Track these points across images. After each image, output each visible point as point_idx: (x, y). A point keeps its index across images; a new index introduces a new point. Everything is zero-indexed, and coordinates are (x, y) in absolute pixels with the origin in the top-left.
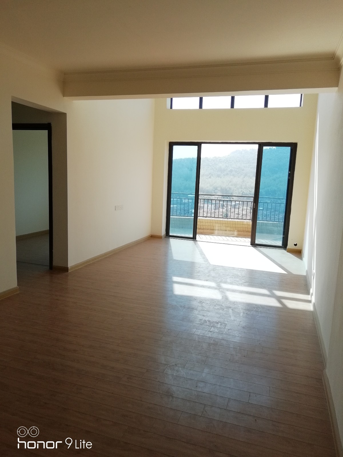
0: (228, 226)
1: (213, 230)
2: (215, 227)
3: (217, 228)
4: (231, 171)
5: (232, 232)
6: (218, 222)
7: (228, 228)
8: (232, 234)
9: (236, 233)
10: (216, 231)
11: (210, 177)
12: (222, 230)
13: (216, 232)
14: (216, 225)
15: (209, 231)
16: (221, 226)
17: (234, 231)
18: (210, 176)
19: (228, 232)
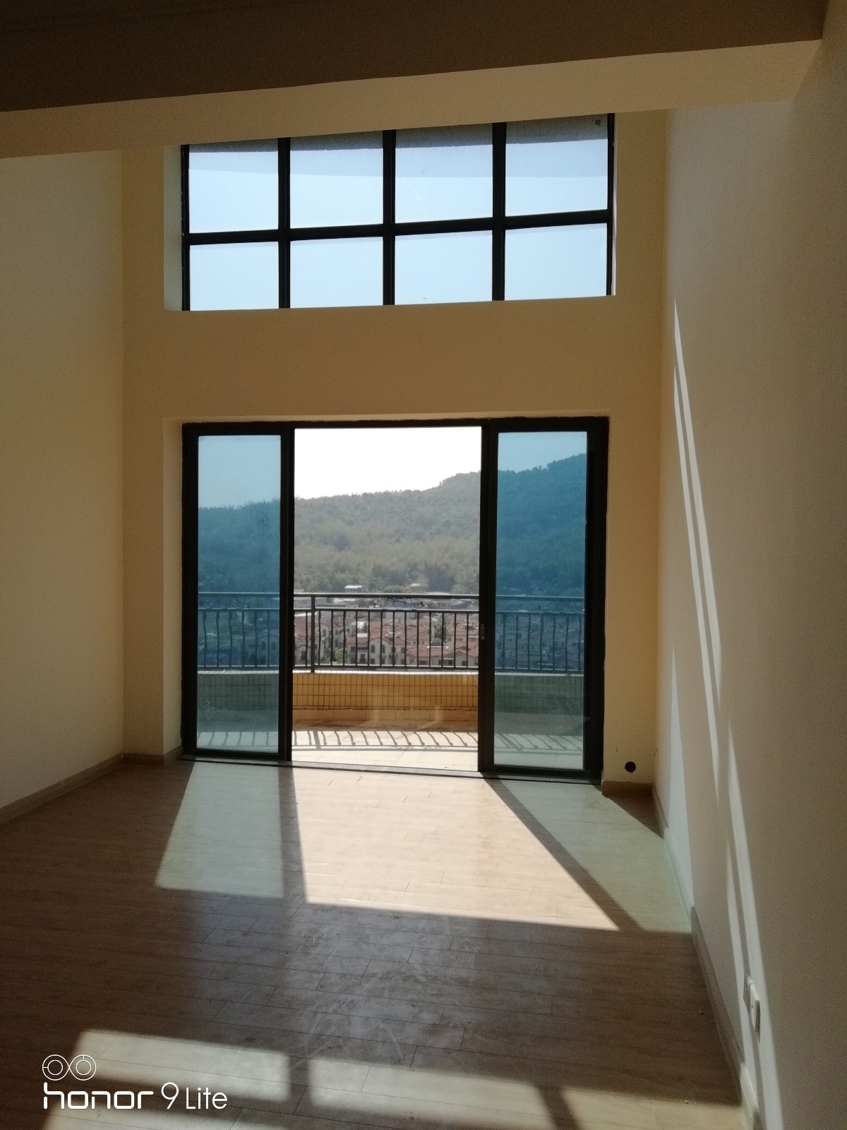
0: (412, 694)
1: (367, 708)
2: (369, 698)
3: (377, 702)
4: (448, 524)
5: (425, 713)
6: (381, 683)
7: (412, 699)
8: (426, 719)
9: (438, 715)
10: (376, 712)
11: (398, 541)
12: (393, 708)
13: (376, 714)
14: (375, 693)
15: (352, 713)
16: (391, 694)
17: (431, 708)
18: (397, 537)
19: (413, 714)
